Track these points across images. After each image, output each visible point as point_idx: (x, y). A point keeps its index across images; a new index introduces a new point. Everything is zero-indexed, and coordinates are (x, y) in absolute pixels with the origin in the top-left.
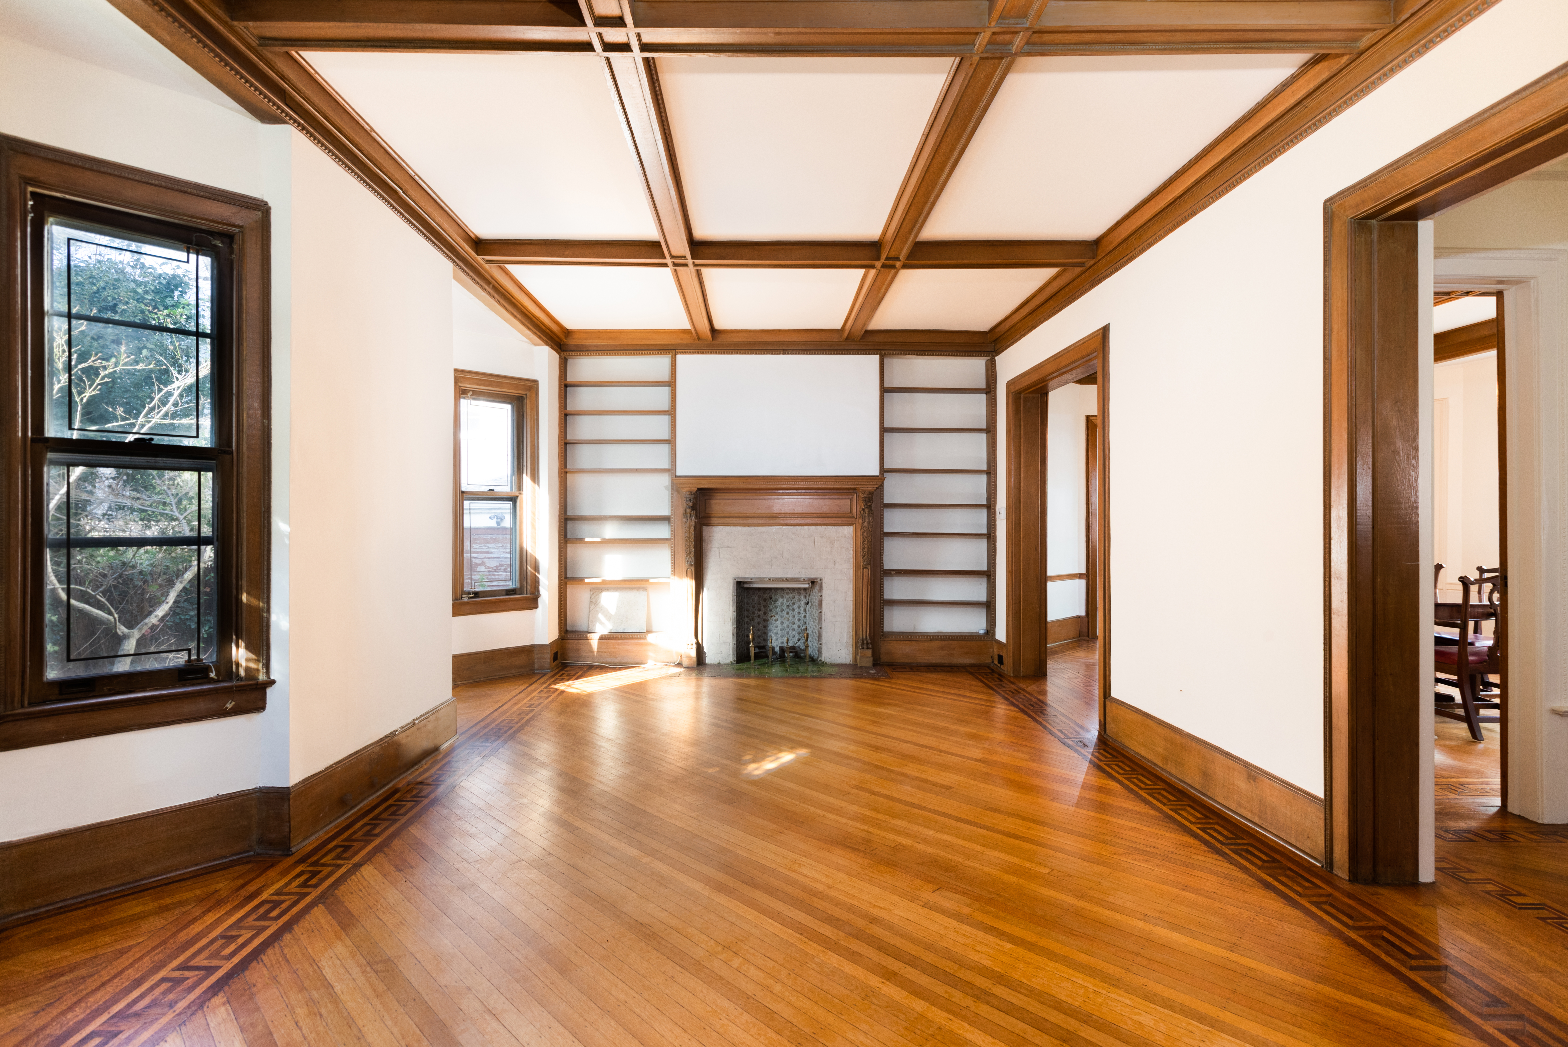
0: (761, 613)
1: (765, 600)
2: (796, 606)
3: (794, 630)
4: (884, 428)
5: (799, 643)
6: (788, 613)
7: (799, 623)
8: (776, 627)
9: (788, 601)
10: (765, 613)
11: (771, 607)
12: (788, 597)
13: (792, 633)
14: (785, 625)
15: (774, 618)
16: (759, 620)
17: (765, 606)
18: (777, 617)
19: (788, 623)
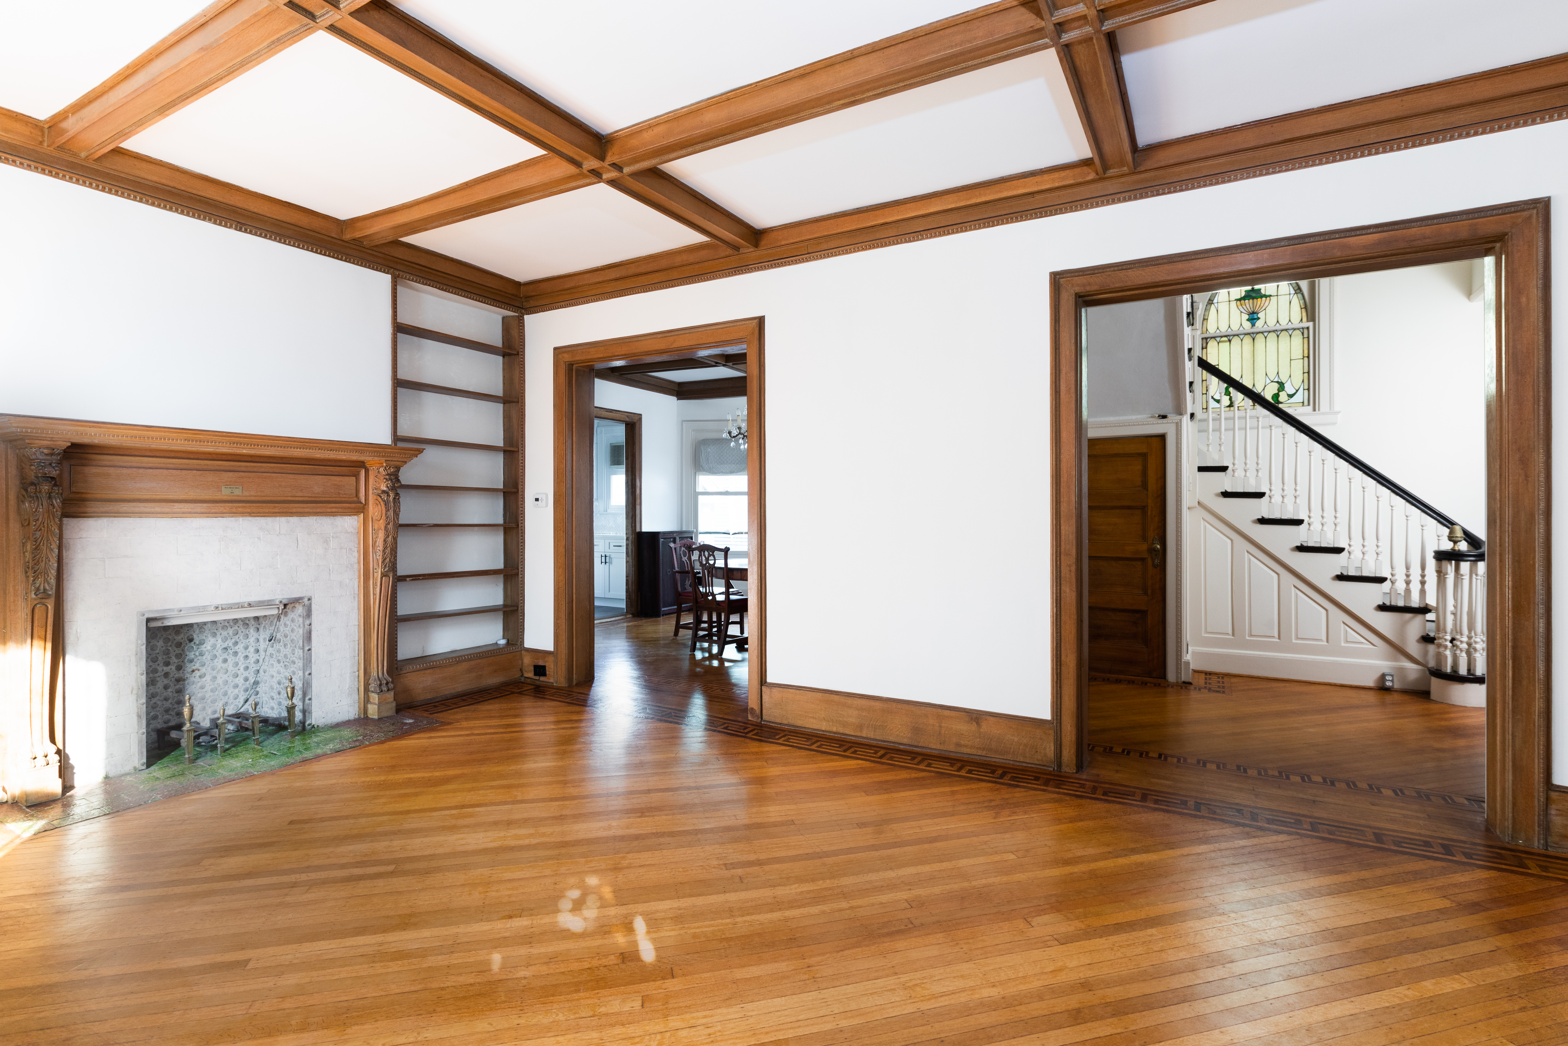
0: (172, 668)
1: (179, 645)
2: (240, 646)
3: (236, 686)
4: (397, 379)
5: (247, 706)
6: (225, 661)
7: (246, 674)
8: (202, 687)
9: (225, 640)
10: (179, 668)
11: (191, 655)
12: (224, 633)
13: (232, 692)
14: (220, 681)
15: (197, 673)
16: (166, 681)
17: (179, 656)
18: (203, 670)
19: (225, 677)
